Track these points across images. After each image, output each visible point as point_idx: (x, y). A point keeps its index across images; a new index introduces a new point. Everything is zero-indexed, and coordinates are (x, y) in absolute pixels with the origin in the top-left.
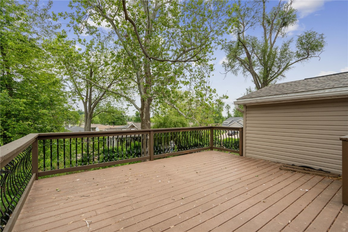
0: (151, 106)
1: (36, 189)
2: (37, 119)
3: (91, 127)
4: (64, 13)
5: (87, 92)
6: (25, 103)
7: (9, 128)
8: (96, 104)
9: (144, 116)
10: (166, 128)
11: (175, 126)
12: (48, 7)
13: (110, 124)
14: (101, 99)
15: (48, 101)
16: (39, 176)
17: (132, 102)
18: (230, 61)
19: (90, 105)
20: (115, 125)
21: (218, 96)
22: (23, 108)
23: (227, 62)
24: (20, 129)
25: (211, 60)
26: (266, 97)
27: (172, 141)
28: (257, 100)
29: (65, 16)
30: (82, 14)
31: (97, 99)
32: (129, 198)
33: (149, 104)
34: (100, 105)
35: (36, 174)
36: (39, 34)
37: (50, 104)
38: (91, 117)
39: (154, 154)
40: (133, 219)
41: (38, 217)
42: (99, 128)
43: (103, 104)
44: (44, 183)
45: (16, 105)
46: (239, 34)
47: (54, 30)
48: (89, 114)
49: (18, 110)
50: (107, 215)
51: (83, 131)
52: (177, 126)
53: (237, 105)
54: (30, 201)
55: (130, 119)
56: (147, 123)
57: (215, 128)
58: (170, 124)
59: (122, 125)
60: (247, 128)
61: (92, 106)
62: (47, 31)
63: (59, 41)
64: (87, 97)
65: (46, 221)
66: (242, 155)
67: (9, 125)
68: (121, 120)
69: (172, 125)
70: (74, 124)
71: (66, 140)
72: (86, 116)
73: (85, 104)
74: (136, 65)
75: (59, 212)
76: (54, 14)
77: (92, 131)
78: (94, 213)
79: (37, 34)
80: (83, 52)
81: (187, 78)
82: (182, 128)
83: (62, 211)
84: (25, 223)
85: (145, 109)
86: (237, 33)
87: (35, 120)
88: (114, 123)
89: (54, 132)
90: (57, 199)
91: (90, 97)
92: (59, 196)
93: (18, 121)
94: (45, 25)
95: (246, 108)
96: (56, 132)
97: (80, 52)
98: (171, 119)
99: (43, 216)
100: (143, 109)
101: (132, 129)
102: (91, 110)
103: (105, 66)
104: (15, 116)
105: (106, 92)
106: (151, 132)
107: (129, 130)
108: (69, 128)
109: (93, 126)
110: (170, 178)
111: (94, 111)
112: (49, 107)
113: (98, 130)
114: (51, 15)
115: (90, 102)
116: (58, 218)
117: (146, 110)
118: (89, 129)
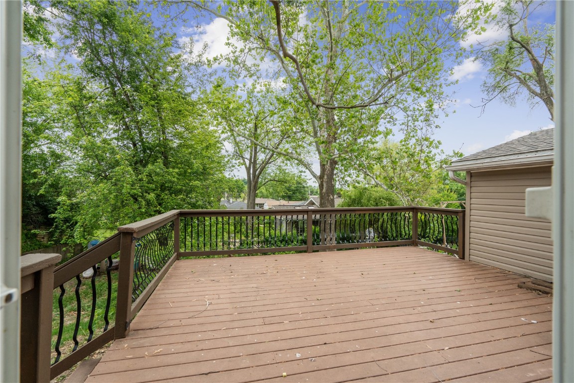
0: (335, 172)
1: (175, 269)
2: (190, 192)
3: (256, 202)
4: (219, 56)
5: (251, 154)
6: (177, 173)
7: (163, 203)
8: (262, 171)
9: (325, 188)
10: (362, 206)
11: (377, 204)
12: (203, 51)
13: (283, 197)
14: (267, 163)
15: (201, 170)
16: (180, 256)
17: (307, 166)
18: (498, 79)
19: (255, 171)
20: (290, 200)
21: (443, 153)
22: (175, 179)
23: (491, 81)
24: (172, 204)
25: (449, 85)
26: (500, 158)
27: (371, 230)
28: (482, 163)
29: (220, 60)
30: (239, 52)
31: (263, 162)
32: (257, 290)
33: (333, 170)
34: (268, 172)
35: (178, 254)
36: (194, 86)
37: (204, 173)
38: (256, 188)
39: (314, 244)
40: (251, 308)
41: (170, 291)
42: (269, 204)
43: (271, 170)
44: (183, 264)
45: (169, 176)
46: (511, 26)
47: (209, 79)
48: (253, 184)
49: (171, 182)
50: (228, 301)
51: (245, 209)
52: (379, 204)
53: (452, 172)
54: (168, 278)
55: (315, 191)
56: (328, 199)
57: (420, 210)
58: (369, 201)
59: (301, 200)
60: (472, 211)
61: (257, 172)
62: (202, 81)
63: (217, 90)
64: (250, 160)
65: (175, 295)
66: (463, 258)
67: (162, 199)
68: (300, 192)
69: (371, 202)
70: (236, 198)
71: (206, 218)
72: (250, 188)
73: (248, 169)
74: (312, 111)
75: (188, 290)
76: (208, 61)
77: (257, 208)
78: (217, 296)
79: (192, 87)
80: (244, 100)
81: (396, 124)
82: (388, 207)
83: (191, 290)
84: (160, 294)
85: (326, 177)
86: (507, 25)
87: (188, 193)
88: (290, 198)
89: (207, 209)
90: (190, 280)
91: (255, 161)
92: (193, 278)
93: (171, 194)
94: (200, 75)
95: (471, 176)
96: (210, 210)
97: (240, 101)
98: (371, 193)
99: (174, 291)
100: (323, 177)
101: (310, 208)
102: (256, 178)
103: (271, 116)
104: (170, 189)
105: (275, 152)
106: (309, 213)
107: (305, 208)
108: (230, 204)
109: (258, 201)
110: (318, 277)
111: (260, 180)
112: (202, 177)
113: (266, 208)
114: (206, 61)
115: (254, 167)
116: (186, 295)
117: (328, 178)
118: (252, 205)
